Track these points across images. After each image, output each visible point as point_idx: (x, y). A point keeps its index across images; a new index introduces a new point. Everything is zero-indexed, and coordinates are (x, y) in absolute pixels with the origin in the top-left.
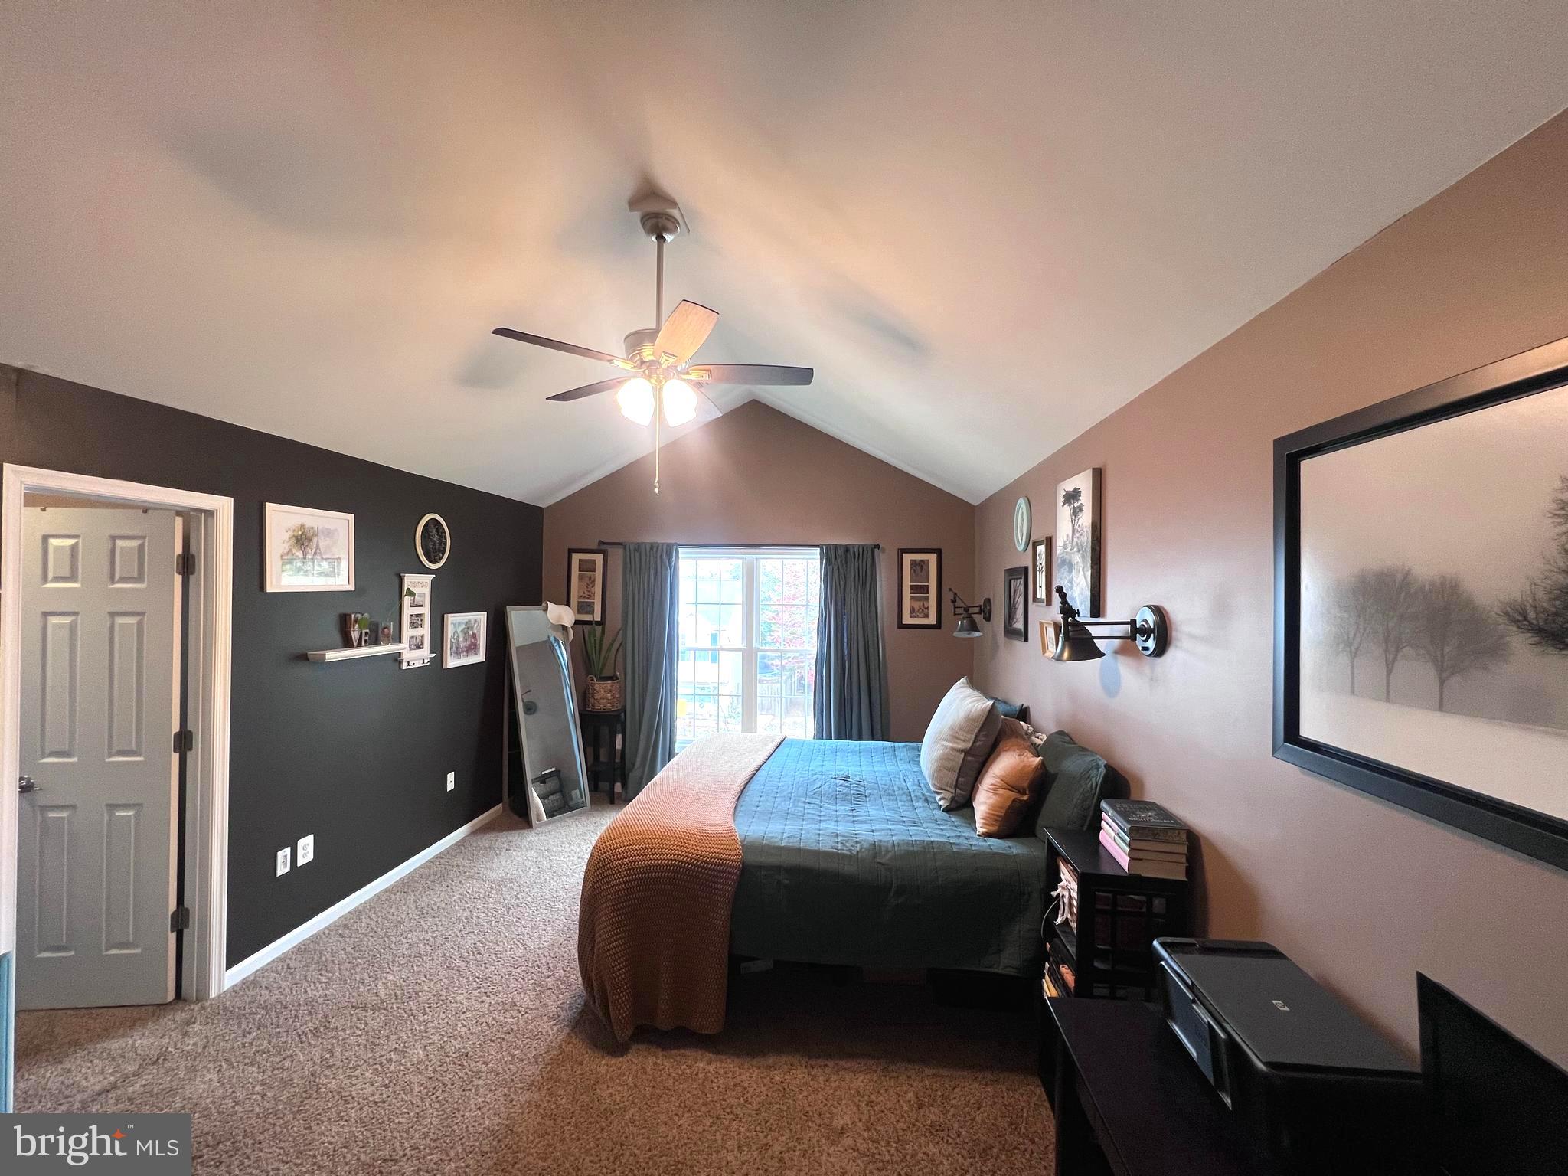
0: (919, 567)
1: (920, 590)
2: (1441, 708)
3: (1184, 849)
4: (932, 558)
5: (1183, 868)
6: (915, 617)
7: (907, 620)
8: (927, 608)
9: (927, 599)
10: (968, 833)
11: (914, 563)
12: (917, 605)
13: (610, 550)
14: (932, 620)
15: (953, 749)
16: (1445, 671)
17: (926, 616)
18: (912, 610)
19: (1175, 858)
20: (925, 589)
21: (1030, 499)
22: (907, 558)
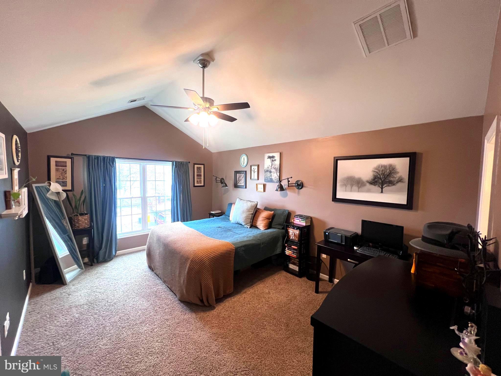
0: (199, 169)
1: (199, 175)
2: (358, 192)
3: (310, 220)
4: (202, 166)
5: (310, 223)
6: (198, 183)
7: (196, 185)
8: (201, 181)
9: (201, 178)
10: (259, 230)
11: (197, 167)
12: (199, 180)
13: (76, 158)
14: (202, 184)
15: (249, 214)
16: (359, 188)
17: (201, 183)
18: (197, 181)
19: (309, 222)
20: (201, 175)
21: (247, 155)
22: (196, 166)
